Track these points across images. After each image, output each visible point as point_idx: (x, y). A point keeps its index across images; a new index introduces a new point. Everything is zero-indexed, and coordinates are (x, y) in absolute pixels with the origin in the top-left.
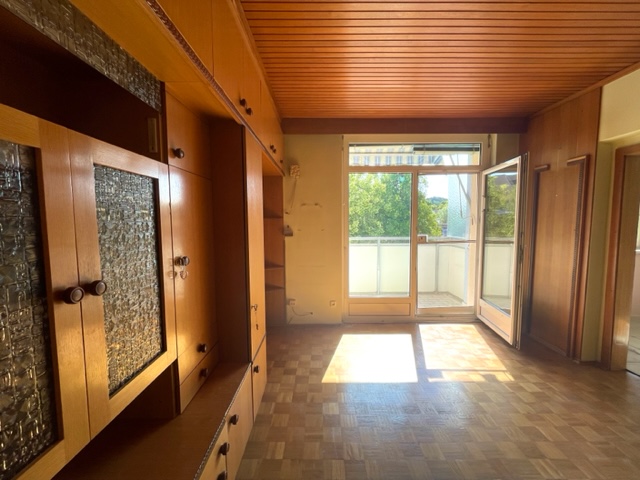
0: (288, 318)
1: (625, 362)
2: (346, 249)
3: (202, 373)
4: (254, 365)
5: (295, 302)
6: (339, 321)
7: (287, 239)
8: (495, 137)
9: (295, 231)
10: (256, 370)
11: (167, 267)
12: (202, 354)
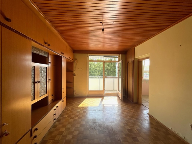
0: (74, 95)
1: (141, 102)
2: (88, 79)
3: (52, 100)
4: (63, 100)
5: (76, 92)
6: (86, 96)
7: (74, 77)
8: (120, 55)
9: (76, 75)
10: (63, 101)
11: (47, 81)
12: (53, 96)
